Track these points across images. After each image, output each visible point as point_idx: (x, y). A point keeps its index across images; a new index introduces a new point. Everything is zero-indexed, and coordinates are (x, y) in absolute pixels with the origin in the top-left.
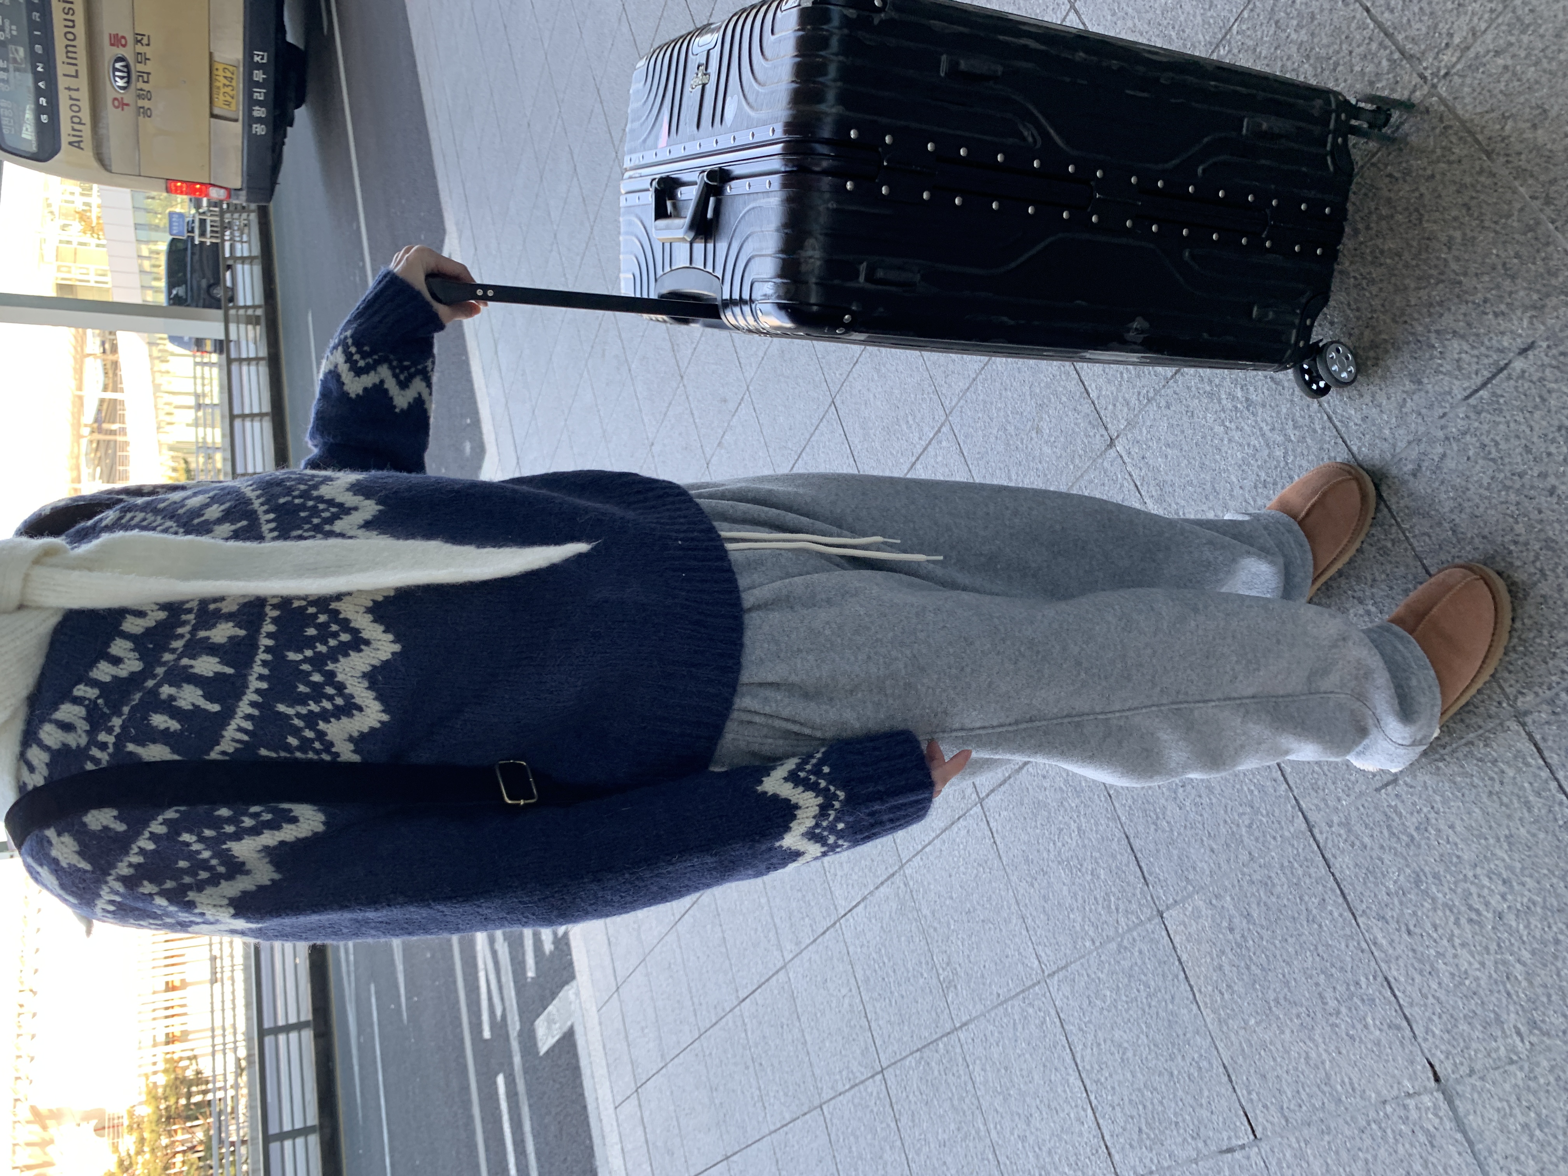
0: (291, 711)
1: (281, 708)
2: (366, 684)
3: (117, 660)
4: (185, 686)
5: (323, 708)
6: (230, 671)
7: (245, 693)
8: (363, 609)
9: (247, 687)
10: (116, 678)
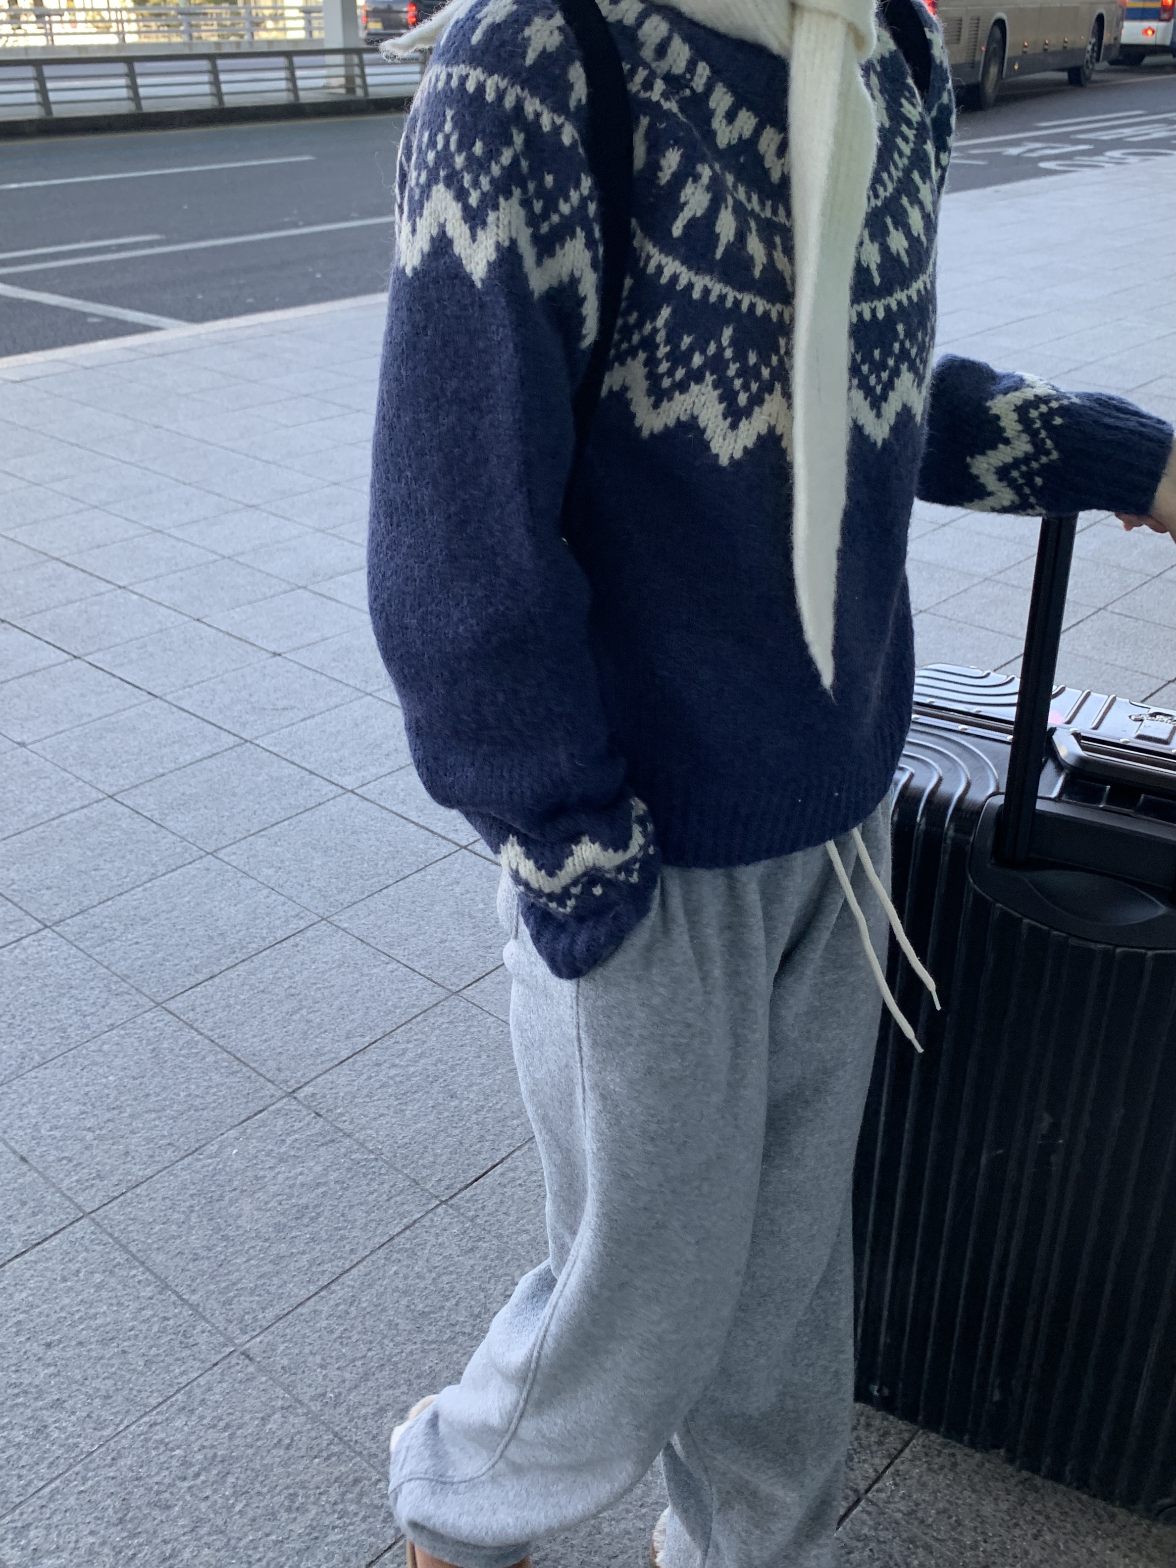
0: (661, 322)
2: (684, 420)
3: (731, 116)
4: (709, 196)
5: (660, 361)
6: (719, 254)
7: (690, 268)
8: (773, 423)
9: (696, 274)
10: (711, 114)
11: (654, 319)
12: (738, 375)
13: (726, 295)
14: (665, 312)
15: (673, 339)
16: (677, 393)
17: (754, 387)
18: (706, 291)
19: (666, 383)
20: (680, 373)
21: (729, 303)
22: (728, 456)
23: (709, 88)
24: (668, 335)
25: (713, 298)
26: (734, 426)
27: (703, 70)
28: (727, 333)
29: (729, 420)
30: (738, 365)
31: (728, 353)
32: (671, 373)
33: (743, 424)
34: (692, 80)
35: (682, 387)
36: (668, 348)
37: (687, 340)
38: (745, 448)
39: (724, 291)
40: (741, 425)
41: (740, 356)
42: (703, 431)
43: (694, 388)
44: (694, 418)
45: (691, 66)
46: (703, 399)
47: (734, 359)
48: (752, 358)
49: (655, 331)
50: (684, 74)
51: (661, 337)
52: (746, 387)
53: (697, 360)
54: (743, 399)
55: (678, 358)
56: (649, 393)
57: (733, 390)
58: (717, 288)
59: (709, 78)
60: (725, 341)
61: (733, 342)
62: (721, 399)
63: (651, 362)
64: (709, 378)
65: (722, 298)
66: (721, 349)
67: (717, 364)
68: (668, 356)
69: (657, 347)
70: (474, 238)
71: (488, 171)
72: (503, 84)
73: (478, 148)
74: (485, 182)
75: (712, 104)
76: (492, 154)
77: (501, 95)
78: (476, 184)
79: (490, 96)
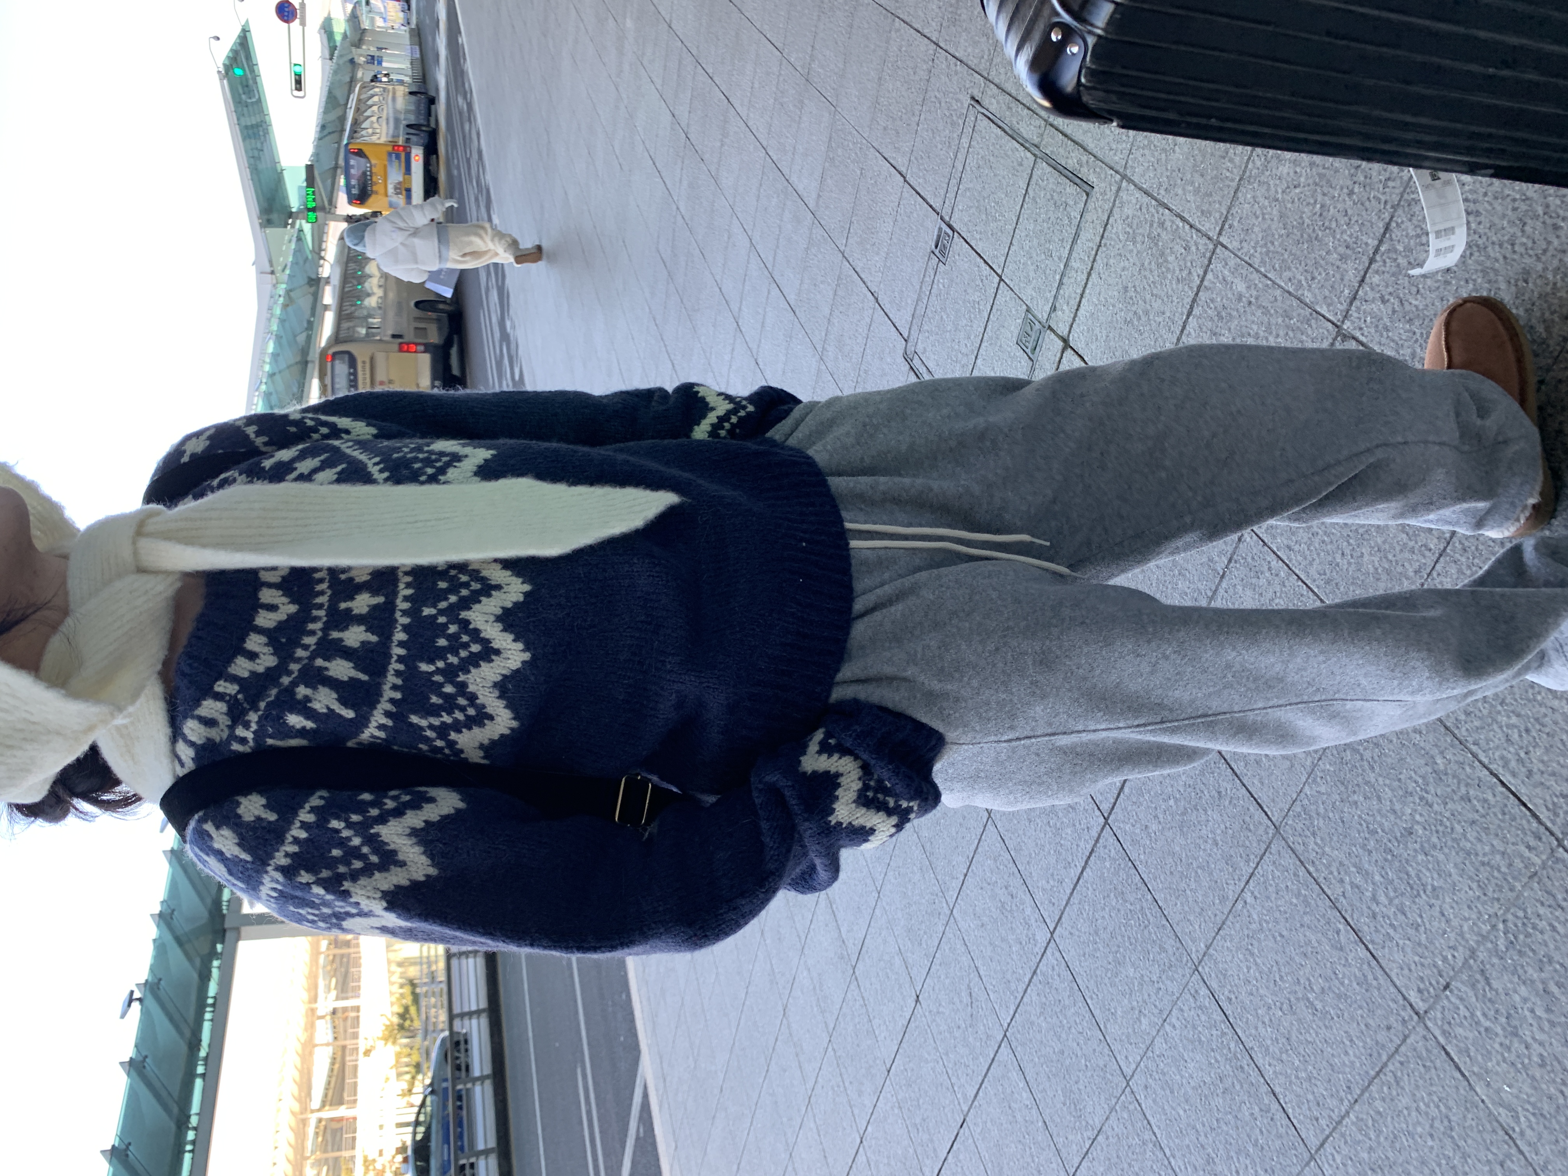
2: (497, 694)
3: (252, 656)
4: (321, 688)
5: (456, 720)
6: (364, 677)
7: (379, 702)
8: (492, 618)
9: (382, 696)
10: (253, 673)
12: (457, 654)
13: (396, 671)
14: (414, 719)
16: (478, 701)
17: (465, 638)
18: (395, 687)
19: (471, 712)
21: (401, 667)
22: (522, 654)
23: (234, 679)
24: (432, 715)
25: (399, 682)
26: (498, 652)
27: (221, 687)
28: (424, 667)
29: (493, 657)
30: (449, 656)
31: (440, 664)
32: (463, 709)
33: (495, 645)
34: (230, 695)
36: (443, 714)
37: (434, 699)
38: (514, 641)
39: (392, 672)
40: (496, 647)
41: (441, 653)
42: (505, 677)
44: (496, 685)
45: (219, 697)
46: (478, 680)
47: (445, 659)
48: (442, 642)
50: (227, 702)
52: (466, 646)
53: (449, 689)
54: (475, 648)
56: (481, 725)
57: (469, 657)
58: (391, 679)
59: (226, 681)
60: (431, 668)
61: (431, 661)
62: (477, 666)
63: (457, 727)
64: (462, 678)
65: (398, 673)
66: (438, 671)
67: (450, 673)
69: (443, 723)
75: (246, 675)
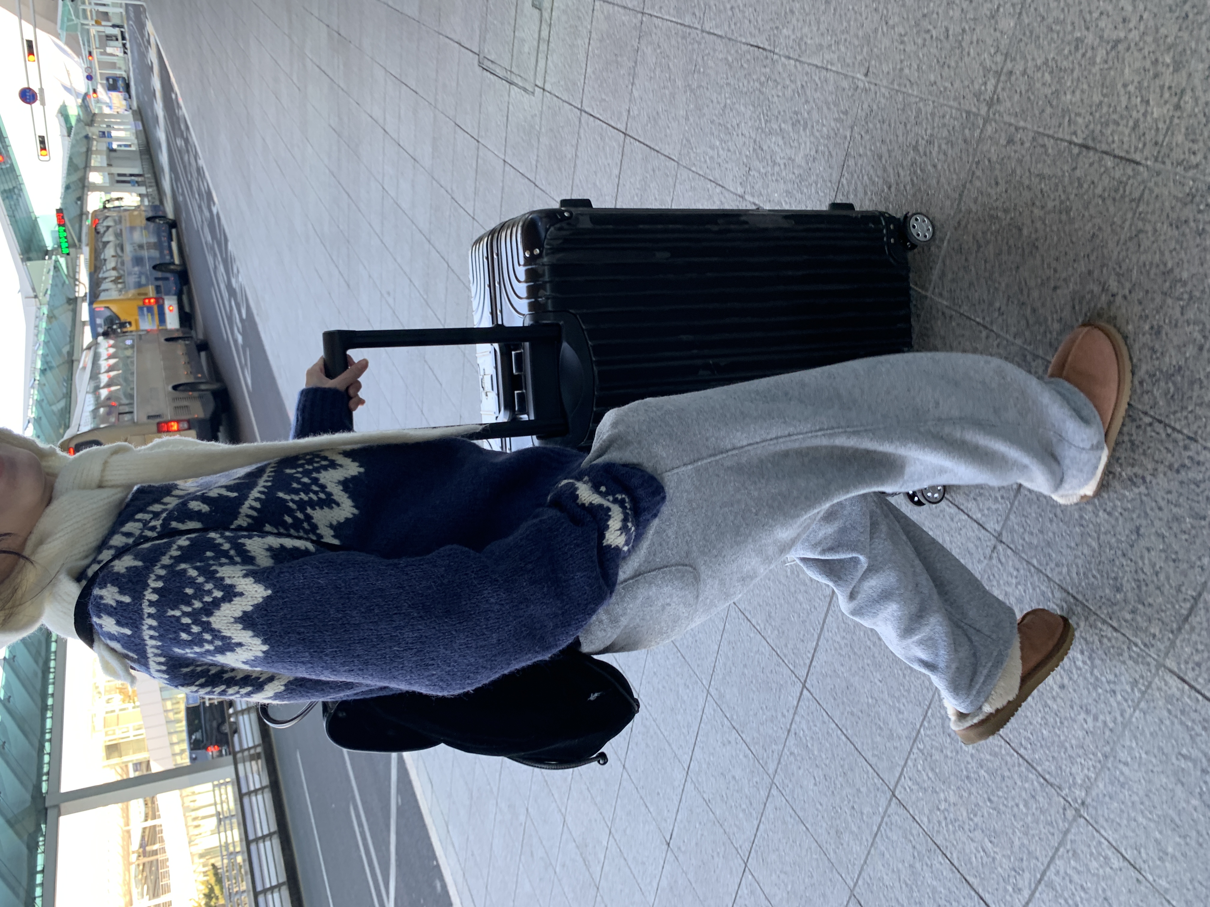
0: (287, 497)
1: (281, 495)
2: (341, 488)
5: (311, 499)
11: (286, 501)
15: (296, 492)
16: (327, 490)
20: (315, 488)
22: (356, 469)
24: (294, 494)
26: (341, 466)
33: (339, 462)
35: (323, 487)
36: (302, 494)
37: (295, 485)
38: (352, 462)
42: (347, 479)
43: (322, 481)
44: (342, 482)
49: (292, 500)
51: (296, 498)
55: (306, 489)
68: (307, 494)
69: (302, 499)
70: (241, 594)
71: (202, 584)
72: (153, 576)
73: (189, 591)
74: (208, 586)
76: (192, 582)
77: (159, 578)
78: (209, 592)
79: (160, 584)
